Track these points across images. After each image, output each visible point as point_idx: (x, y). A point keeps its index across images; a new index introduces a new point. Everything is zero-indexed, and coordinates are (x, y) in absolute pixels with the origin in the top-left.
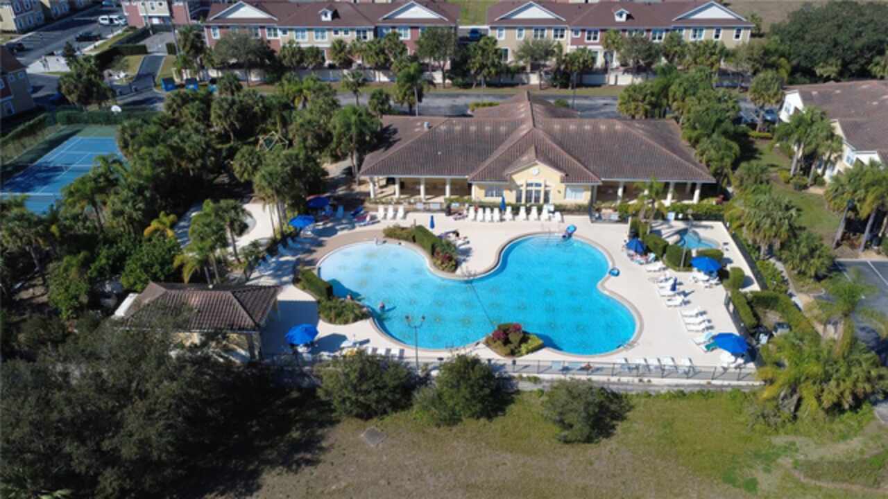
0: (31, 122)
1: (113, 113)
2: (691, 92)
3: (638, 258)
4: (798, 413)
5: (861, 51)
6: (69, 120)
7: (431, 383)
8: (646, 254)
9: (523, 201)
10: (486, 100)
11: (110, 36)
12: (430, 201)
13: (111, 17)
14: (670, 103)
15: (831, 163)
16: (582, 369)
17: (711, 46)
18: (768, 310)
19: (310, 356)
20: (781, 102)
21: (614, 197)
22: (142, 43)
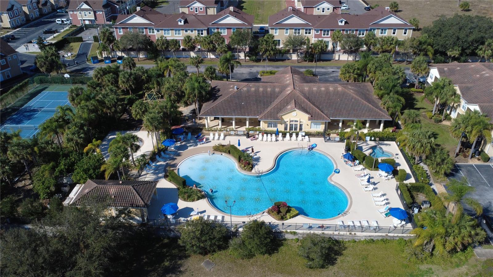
0: (21, 84)
1: (65, 78)
2: (379, 69)
3: (350, 163)
4: (434, 252)
5: (472, 43)
6: (41, 82)
7: (239, 235)
8: (354, 161)
9: (288, 130)
10: (268, 69)
11: (62, 31)
12: (238, 129)
13: (62, 19)
14: (368, 74)
15: (453, 108)
16: (319, 227)
17: (390, 40)
18: (419, 193)
19: (174, 220)
20: (428, 73)
21: (338, 128)
22: (79, 36)
